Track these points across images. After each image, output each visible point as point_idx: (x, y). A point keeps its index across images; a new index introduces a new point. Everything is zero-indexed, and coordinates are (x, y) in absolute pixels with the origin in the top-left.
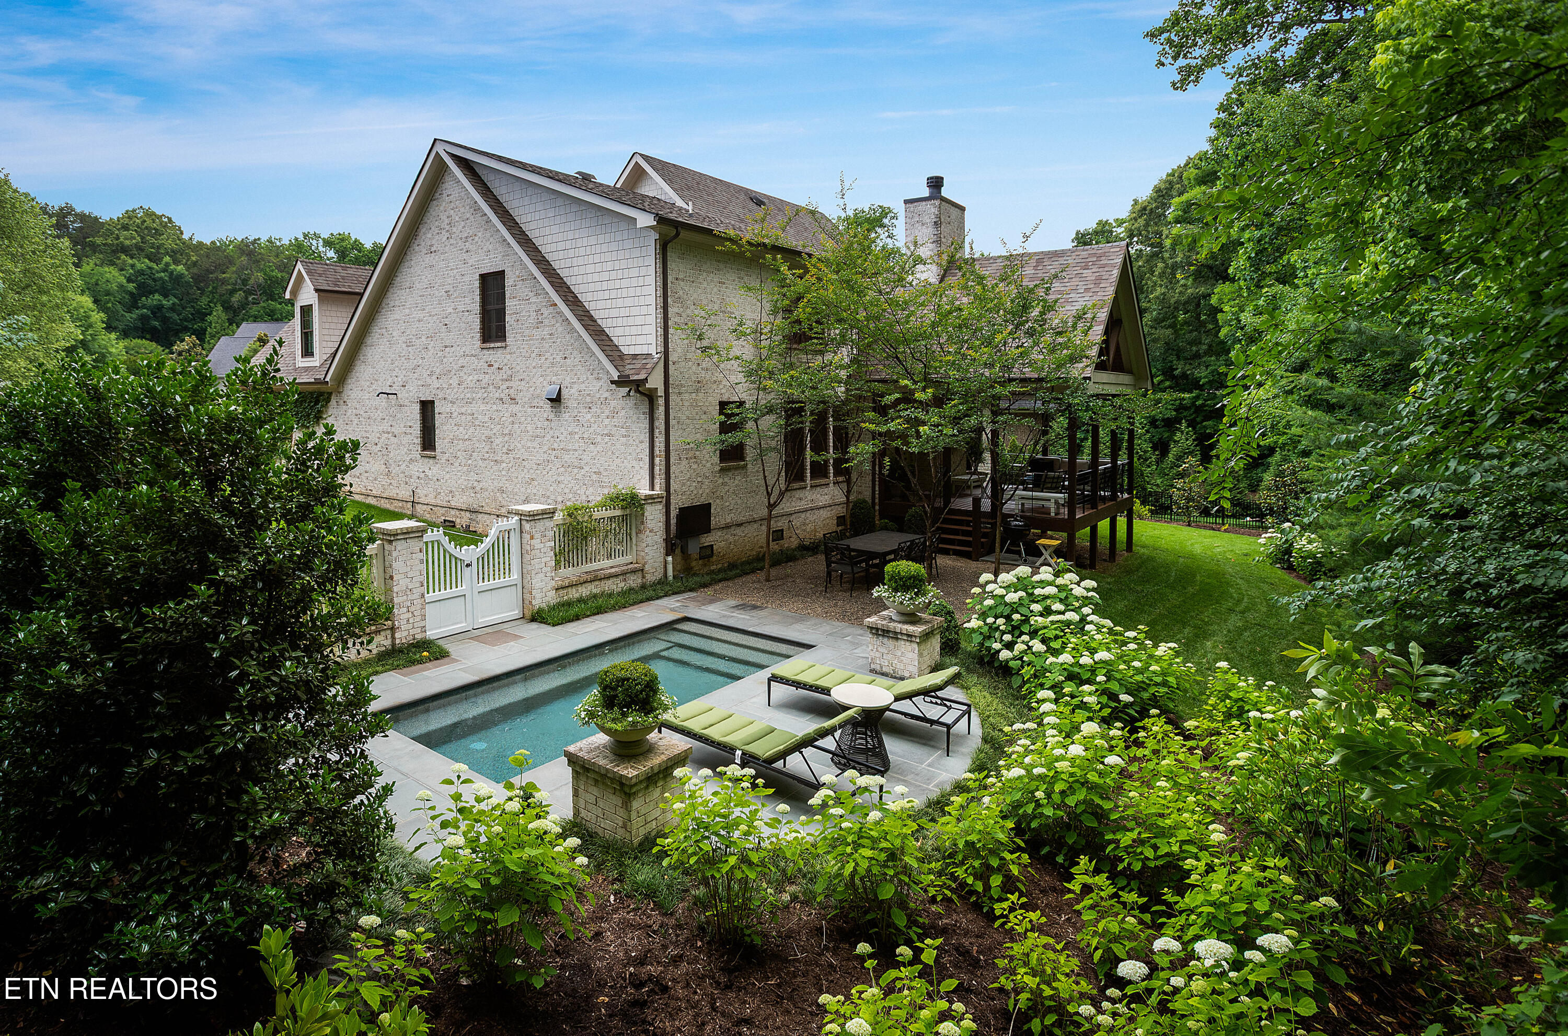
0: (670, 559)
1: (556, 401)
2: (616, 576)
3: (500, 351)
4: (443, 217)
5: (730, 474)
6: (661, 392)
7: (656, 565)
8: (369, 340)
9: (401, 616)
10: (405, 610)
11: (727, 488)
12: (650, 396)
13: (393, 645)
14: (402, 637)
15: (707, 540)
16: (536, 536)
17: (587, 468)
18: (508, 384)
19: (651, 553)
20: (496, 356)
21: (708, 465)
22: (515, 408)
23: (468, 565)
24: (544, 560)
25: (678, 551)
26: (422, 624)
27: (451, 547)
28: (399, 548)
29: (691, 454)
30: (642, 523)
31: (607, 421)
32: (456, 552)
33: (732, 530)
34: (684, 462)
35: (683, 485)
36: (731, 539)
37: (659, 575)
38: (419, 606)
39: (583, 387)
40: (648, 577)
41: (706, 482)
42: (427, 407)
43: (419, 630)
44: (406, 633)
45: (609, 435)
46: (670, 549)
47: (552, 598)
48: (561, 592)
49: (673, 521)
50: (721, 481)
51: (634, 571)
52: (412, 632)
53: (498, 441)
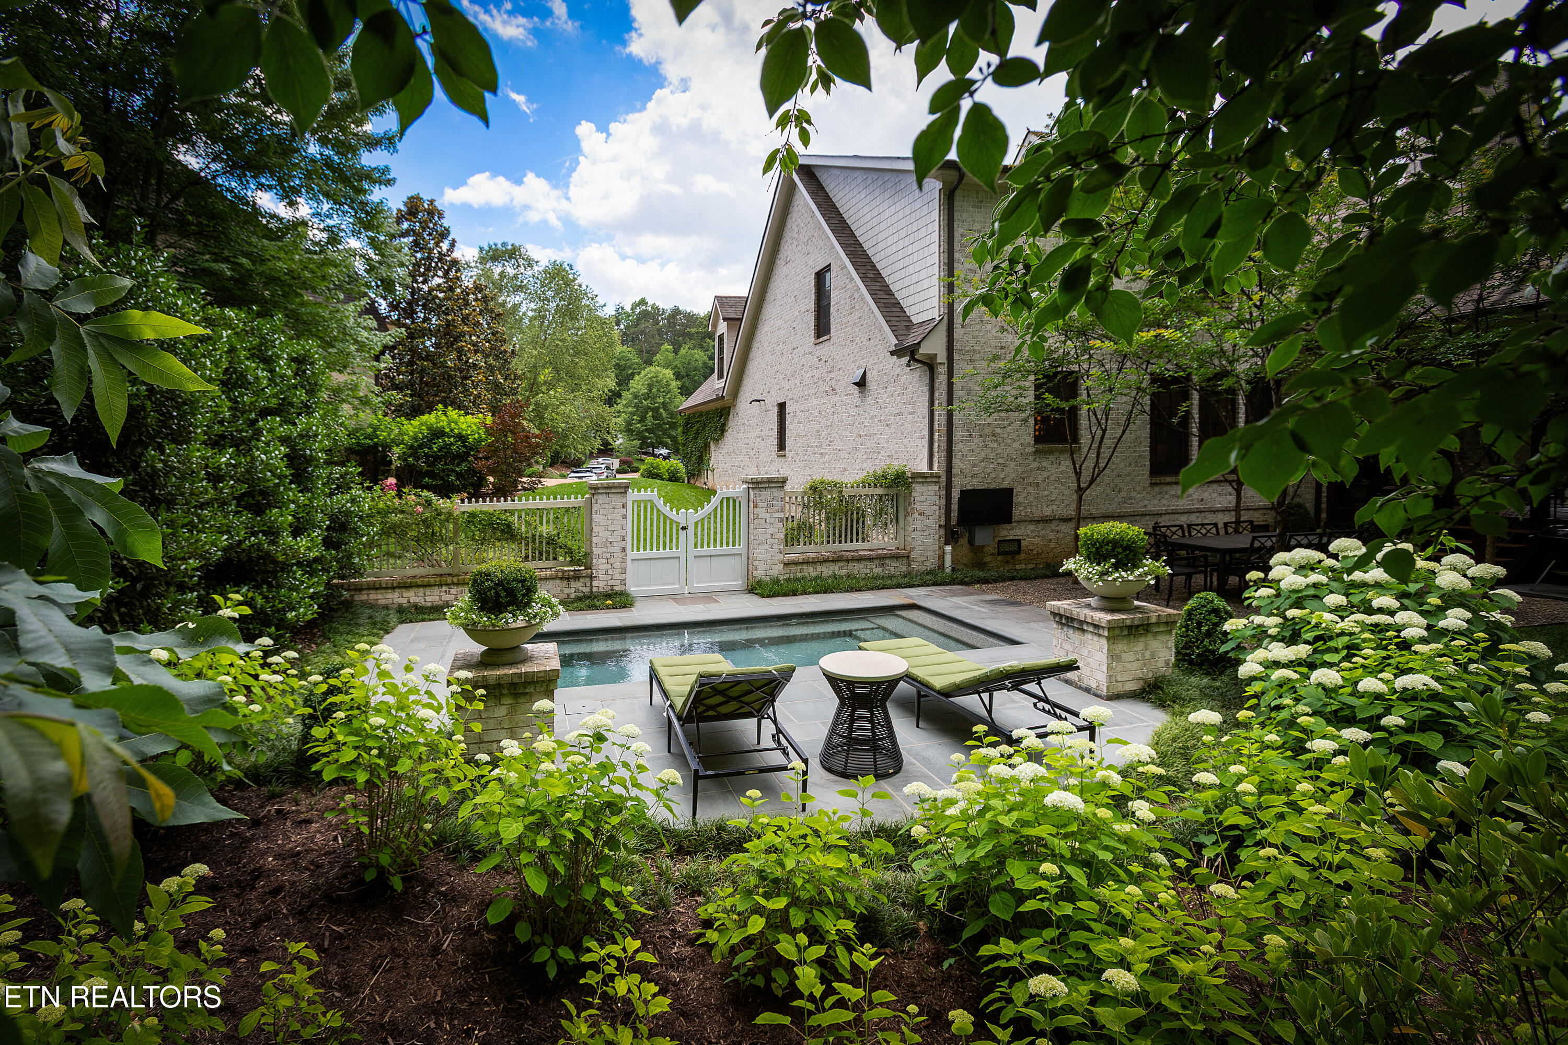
0: (948, 548)
1: (861, 384)
2: (870, 559)
3: (827, 344)
4: (794, 227)
5: (1052, 458)
6: (942, 358)
7: (928, 553)
8: (752, 355)
9: (600, 567)
10: (604, 561)
11: (1045, 474)
12: (930, 365)
13: (591, 592)
14: (599, 585)
15: (1009, 533)
16: (760, 505)
17: (883, 453)
18: (831, 375)
19: (920, 540)
20: (825, 349)
21: (1016, 445)
22: (835, 399)
23: (683, 528)
24: (769, 531)
25: (964, 541)
26: (623, 577)
27: (666, 510)
28: (600, 501)
29: (987, 431)
30: (910, 504)
31: (898, 399)
32: (673, 515)
33: (1053, 525)
34: (977, 440)
35: (974, 465)
36: (1052, 536)
37: (931, 564)
38: (619, 560)
39: (881, 366)
40: (915, 565)
41: (1012, 465)
42: (782, 407)
43: (618, 582)
44: (604, 583)
45: (900, 414)
46: (950, 536)
47: (778, 571)
48: (793, 568)
49: (955, 507)
50: (1035, 465)
51: (896, 557)
52: (610, 583)
53: (823, 434)
